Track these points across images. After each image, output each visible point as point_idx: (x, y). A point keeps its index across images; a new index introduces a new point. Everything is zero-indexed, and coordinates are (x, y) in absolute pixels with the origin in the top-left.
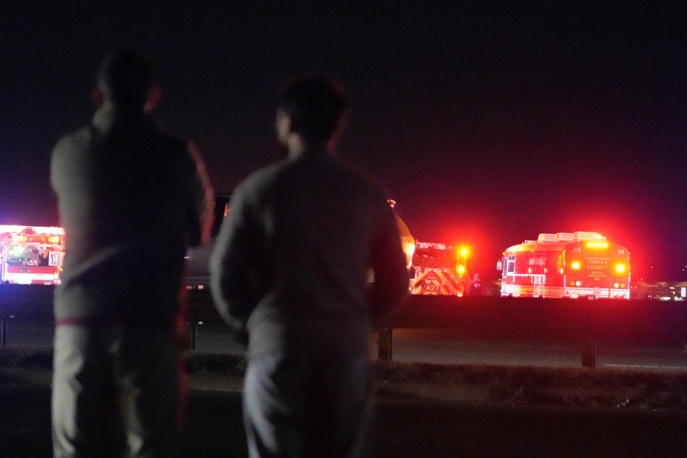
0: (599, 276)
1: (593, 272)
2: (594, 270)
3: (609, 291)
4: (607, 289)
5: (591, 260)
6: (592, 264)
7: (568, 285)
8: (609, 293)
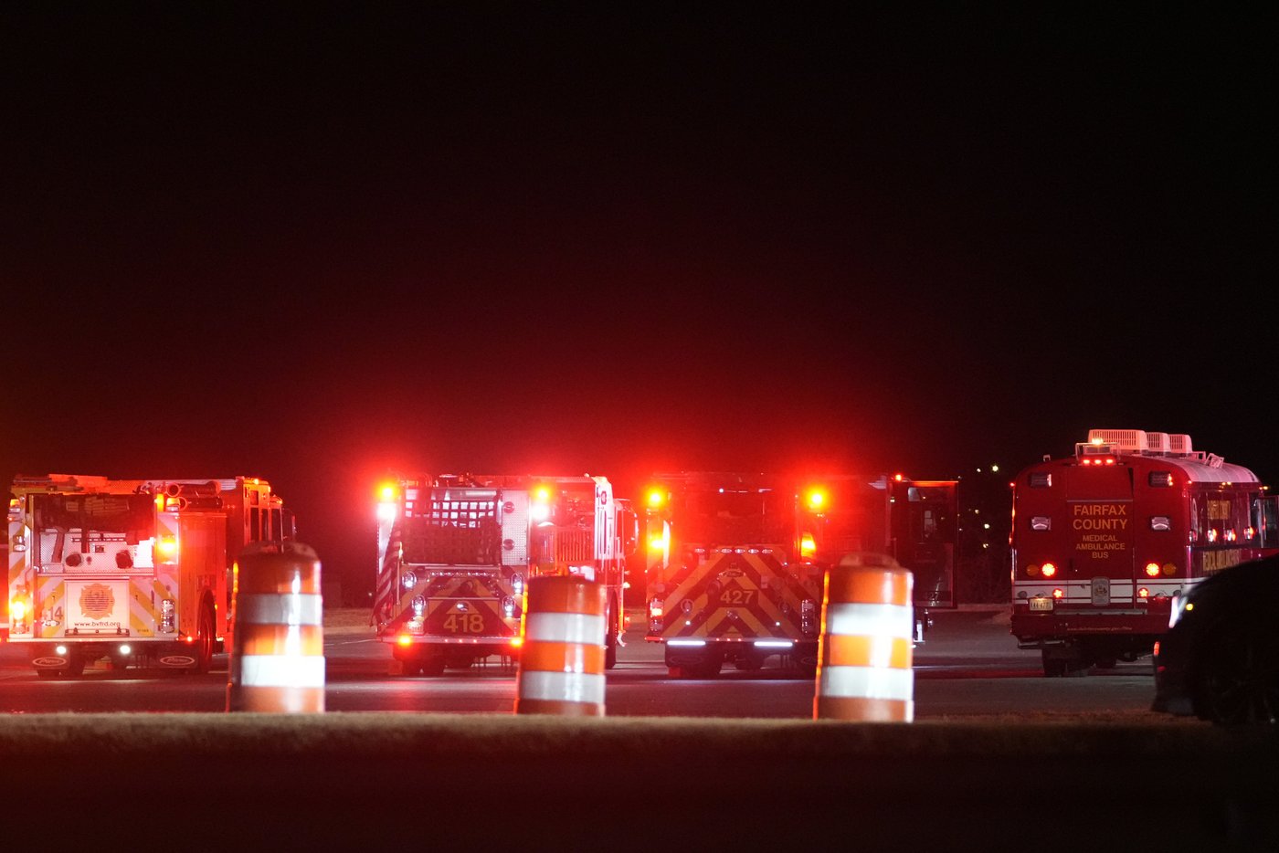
0: (1106, 547)
1: (1088, 538)
2: (1093, 532)
3: (1135, 584)
4: (1130, 581)
5: (1083, 504)
6: (1085, 516)
7: (1022, 575)
8: (1135, 591)
